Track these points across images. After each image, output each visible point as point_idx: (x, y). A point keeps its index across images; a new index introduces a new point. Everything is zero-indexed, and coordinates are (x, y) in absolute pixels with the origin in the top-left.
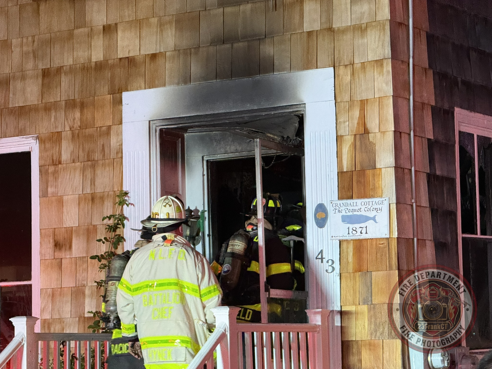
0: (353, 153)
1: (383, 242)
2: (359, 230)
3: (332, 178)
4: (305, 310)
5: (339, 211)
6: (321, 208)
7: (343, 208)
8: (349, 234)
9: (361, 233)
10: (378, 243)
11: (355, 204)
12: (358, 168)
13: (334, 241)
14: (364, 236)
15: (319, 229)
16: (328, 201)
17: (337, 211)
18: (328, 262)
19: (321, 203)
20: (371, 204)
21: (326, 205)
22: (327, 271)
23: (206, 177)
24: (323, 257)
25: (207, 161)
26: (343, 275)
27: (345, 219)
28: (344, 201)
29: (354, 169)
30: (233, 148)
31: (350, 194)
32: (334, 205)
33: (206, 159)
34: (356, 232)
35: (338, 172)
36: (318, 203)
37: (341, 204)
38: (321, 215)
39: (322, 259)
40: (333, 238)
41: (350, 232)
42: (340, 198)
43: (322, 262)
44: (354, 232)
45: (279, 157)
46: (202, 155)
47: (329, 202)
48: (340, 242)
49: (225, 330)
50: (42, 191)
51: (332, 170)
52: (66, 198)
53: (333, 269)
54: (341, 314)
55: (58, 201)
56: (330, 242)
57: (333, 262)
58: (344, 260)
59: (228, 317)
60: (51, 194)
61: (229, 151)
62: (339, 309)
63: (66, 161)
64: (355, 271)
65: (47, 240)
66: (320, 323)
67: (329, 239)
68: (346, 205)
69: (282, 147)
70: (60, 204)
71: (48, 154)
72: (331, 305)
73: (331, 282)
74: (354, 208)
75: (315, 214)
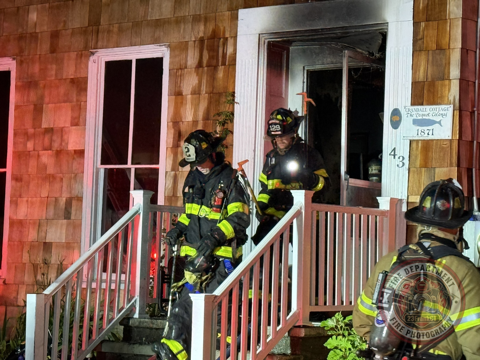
0: (425, 67)
1: (446, 143)
2: (426, 132)
3: (407, 87)
4: (378, 198)
5: (411, 115)
6: (396, 112)
7: (414, 113)
8: (418, 135)
9: (428, 134)
10: (442, 143)
11: (424, 110)
12: (429, 80)
13: (405, 140)
14: (430, 137)
15: (394, 130)
16: (403, 106)
17: (409, 115)
18: (399, 158)
19: (396, 108)
20: (438, 110)
21: (400, 110)
22: (398, 165)
23: (305, 84)
24: (396, 154)
25: (308, 70)
26: (411, 169)
27: (416, 122)
28: (416, 107)
29: (426, 80)
30: (329, 60)
31: (420, 101)
32: (407, 110)
33: (306, 68)
34: (424, 134)
35: (412, 82)
36: (394, 108)
37: (413, 109)
38: (396, 118)
39: (394, 155)
40: (405, 138)
41: (419, 134)
42: (413, 104)
43: (394, 158)
44: (423, 134)
45: (365, 69)
46: (303, 66)
47: (403, 108)
48: (411, 141)
49: (301, 208)
50: (170, 90)
51: (407, 80)
52: (189, 97)
53: (403, 164)
54: (408, 203)
55: (182, 99)
56: (402, 141)
57: (403, 158)
58: (413, 157)
59: (304, 197)
60: (177, 94)
61: (325, 63)
62: (406, 198)
63: (191, 66)
64: (421, 167)
65: (172, 131)
66: (389, 209)
67: (401, 138)
68: (417, 110)
69: (368, 60)
70: (184, 102)
71: (177, 59)
72: (400, 194)
73: (401, 175)
74: (424, 113)
75: (391, 117)
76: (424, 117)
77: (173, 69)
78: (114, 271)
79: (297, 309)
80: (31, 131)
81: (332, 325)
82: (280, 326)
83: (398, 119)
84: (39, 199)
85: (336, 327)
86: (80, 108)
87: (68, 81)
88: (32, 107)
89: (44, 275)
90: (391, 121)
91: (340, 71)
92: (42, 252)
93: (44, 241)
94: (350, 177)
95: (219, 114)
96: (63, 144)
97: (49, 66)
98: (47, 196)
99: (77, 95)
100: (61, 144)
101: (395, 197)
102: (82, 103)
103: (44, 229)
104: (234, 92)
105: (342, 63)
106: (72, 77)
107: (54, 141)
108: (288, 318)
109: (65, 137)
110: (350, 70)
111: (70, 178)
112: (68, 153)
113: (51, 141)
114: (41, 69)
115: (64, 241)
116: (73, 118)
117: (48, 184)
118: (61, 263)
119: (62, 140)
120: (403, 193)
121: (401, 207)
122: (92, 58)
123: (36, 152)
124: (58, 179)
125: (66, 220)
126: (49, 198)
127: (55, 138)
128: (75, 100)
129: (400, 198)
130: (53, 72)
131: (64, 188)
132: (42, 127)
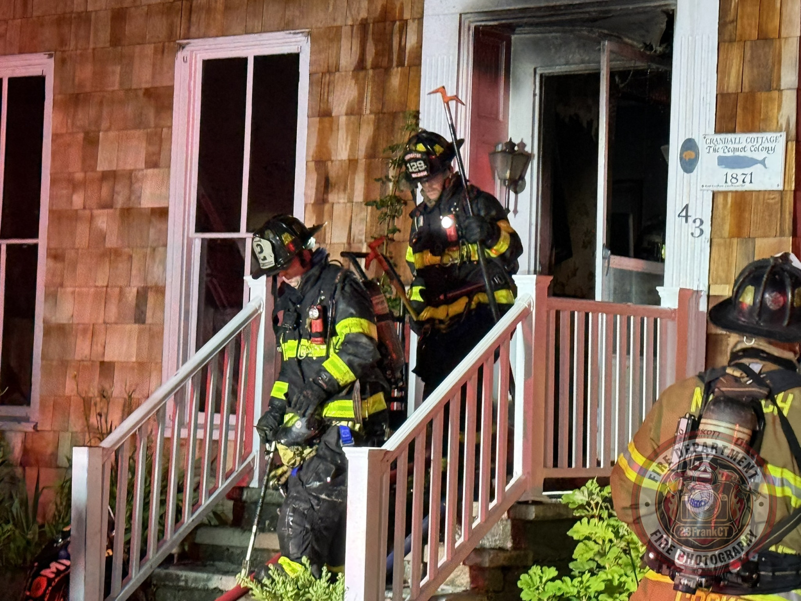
0: (739, 70)
1: (773, 197)
2: (740, 178)
3: (708, 101)
4: (658, 288)
5: (715, 150)
6: (689, 145)
7: (721, 146)
8: (726, 182)
9: (744, 182)
10: (766, 198)
11: (737, 141)
12: (746, 89)
13: (705, 192)
14: (748, 187)
15: (685, 174)
16: (701, 135)
17: (712, 150)
18: (694, 221)
19: (690, 137)
20: (760, 140)
21: (697, 141)
22: (692, 234)
23: (537, 98)
24: (689, 214)
25: (541, 76)
26: (715, 241)
27: (724, 162)
28: (723, 136)
29: (740, 91)
30: (577, 57)
31: (730, 126)
32: (708, 141)
33: (539, 72)
34: (736, 181)
35: (717, 95)
36: (687, 138)
37: (719, 140)
38: (690, 154)
39: (687, 217)
40: (704, 188)
41: (728, 180)
42: (718, 130)
43: (687, 221)
44: (734, 181)
45: (639, 73)
46: (533, 67)
47: (702, 137)
48: (714, 194)
49: (530, 305)
50: (312, 108)
51: (708, 91)
52: (343, 119)
53: (702, 232)
54: (709, 296)
55: (331, 123)
56: (700, 194)
57: (702, 222)
58: (718, 220)
59: (535, 287)
60: (323, 114)
61: (571, 61)
62: (706, 289)
63: (346, 67)
64: (732, 236)
65: (314, 176)
66: (676, 307)
67: (699, 189)
68: (725, 141)
69: (642, 56)
70: (335, 127)
71: (323, 56)
72: (696, 283)
73: (697, 250)
74: (736, 146)
75: (681, 154)
76: (737, 154)
77: (316, 73)
78: (218, 409)
79: (524, 473)
80: (79, 176)
81: (582, 500)
82: (495, 502)
83: (693, 156)
84: (93, 290)
85: (589, 504)
86: (161, 140)
87: (141, 93)
88: (81, 136)
89: (100, 415)
90: (681, 159)
91: (596, 77)
92: (97, 377)
93: (101, 359)
94: (613, 253)
95: (393, 149)
96: (133, 198)
97: (110, 69)
98: (105, 284)
99: (155, 117)
100: (129, 199)
101: (688, 288)
102: (165, 130)
103: (100, 339)
104: (418, 112)
105: (599, 62)
106: (148, 86)
107: (118, 193)
108: (507, 488)
109: (136, 186)
110: (612, 75)
111: (145, 256)
112: (141, 212)
113: (113, 192)
114: (94, 73)
115: (134, 359)
116: (148, 155)
117: (107, 264)
118: (130, 397)
119: (131, 192)
120: (701, 280)
121: (698, 304)
122: (180, 55)
123: (87, 212)
124: (125, 257)
125: (137, 325)
126: (109, 289)
127: (118, 188)
128: (152, 124)
129: (695, 289)
130: (117, 78)
131: (134, 272)
132: (98, 169)
